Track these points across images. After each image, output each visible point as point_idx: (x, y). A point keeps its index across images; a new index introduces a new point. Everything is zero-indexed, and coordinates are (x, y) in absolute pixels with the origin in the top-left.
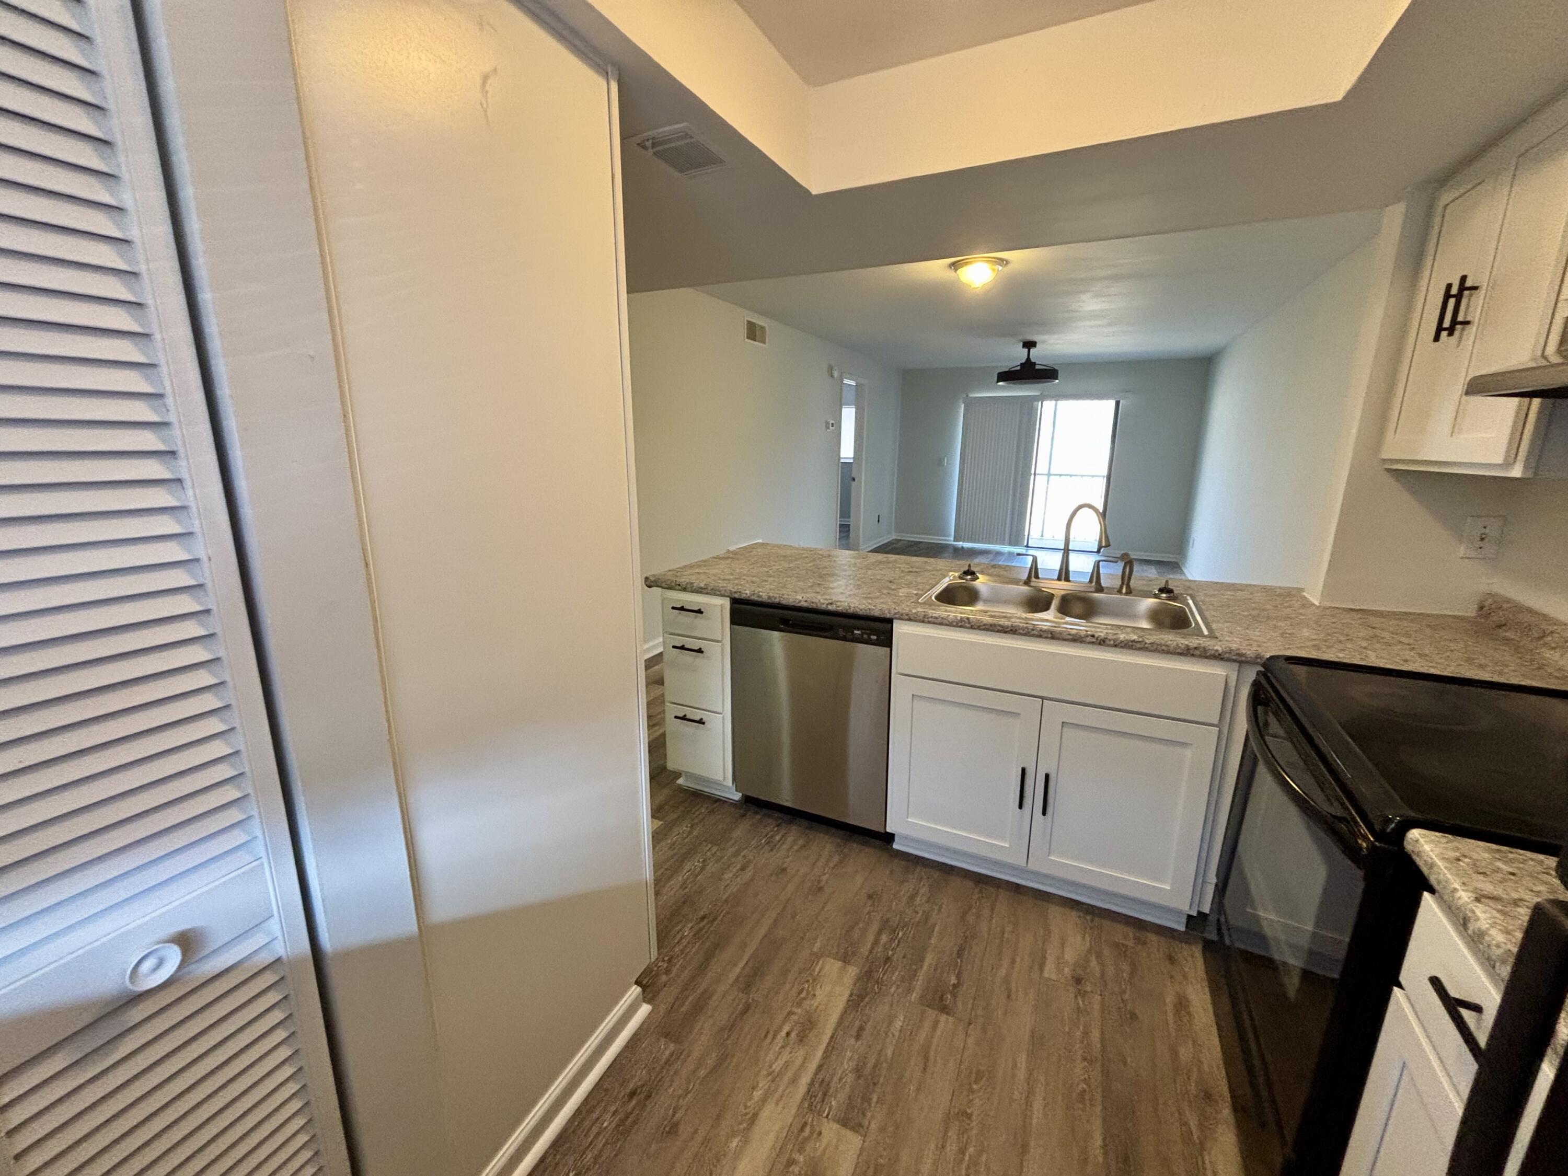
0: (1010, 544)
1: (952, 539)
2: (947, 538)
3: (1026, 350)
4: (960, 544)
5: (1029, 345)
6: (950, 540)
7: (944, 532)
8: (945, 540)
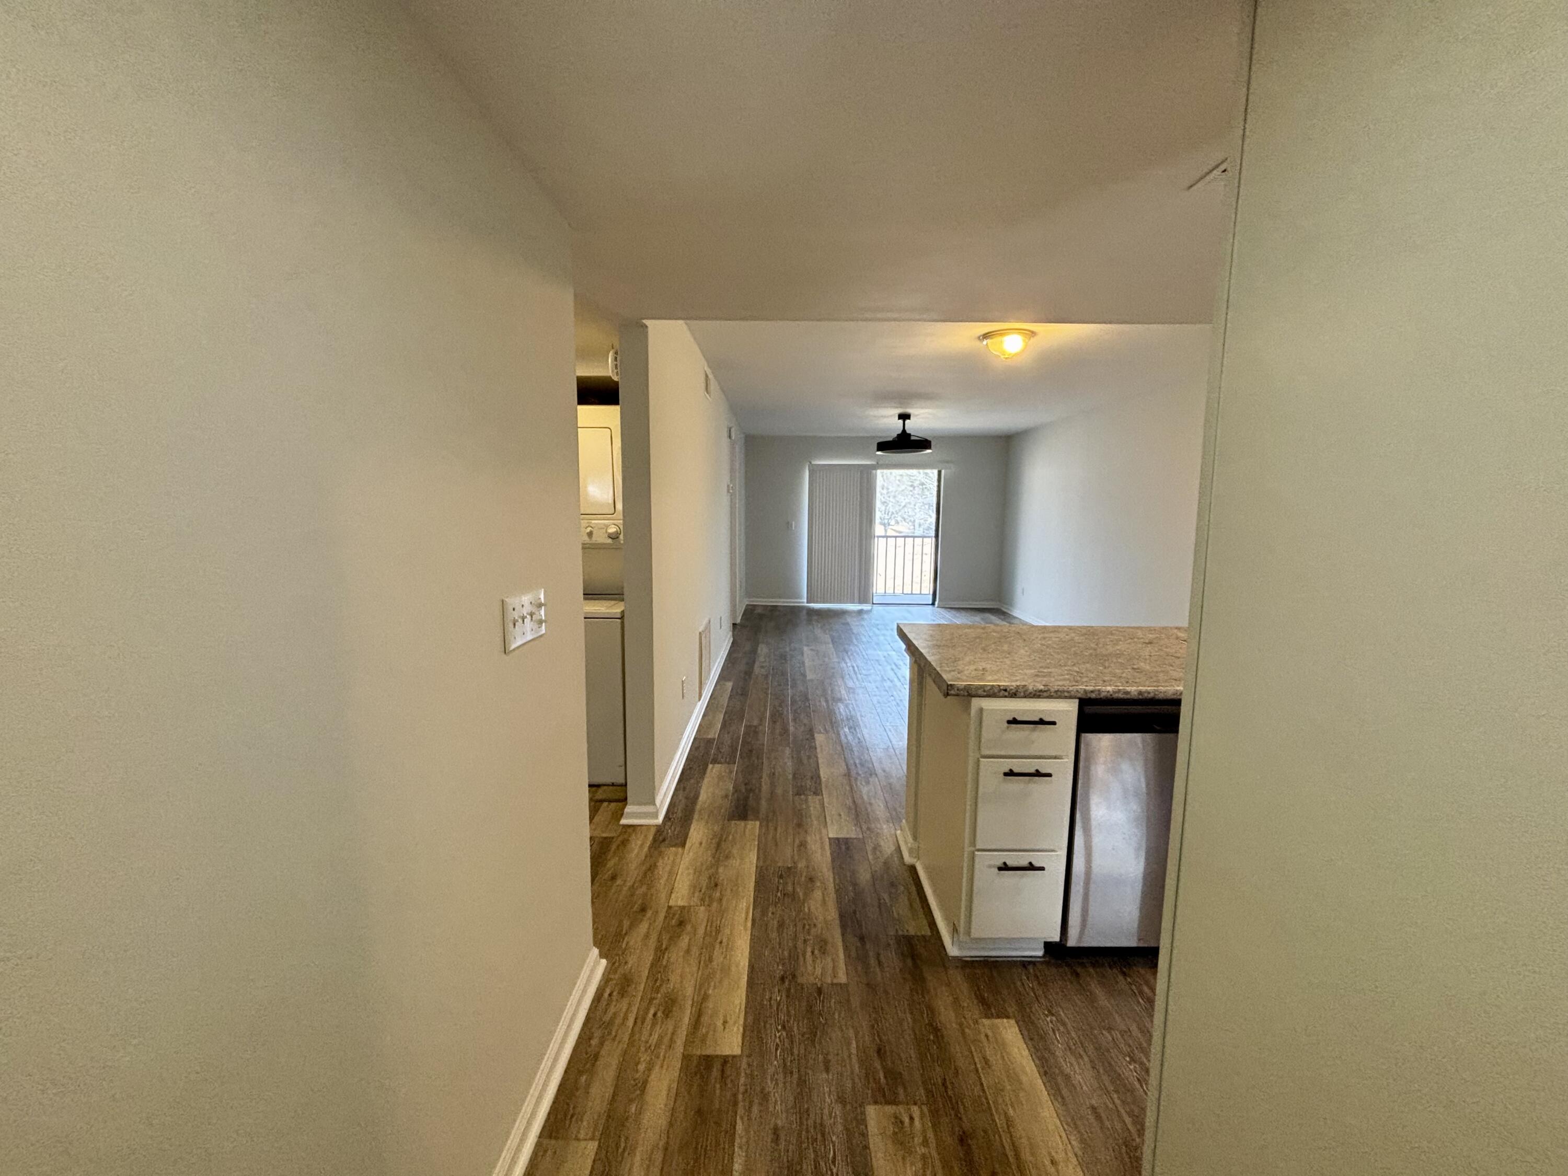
0: (860, 602)
1: (805, 600)
2: (798, 600)
3: (901, 421)
4: (812, 605)
5: (904, 417)
6: (803, 601)
7: (799, 596)
8: (800, 602)
